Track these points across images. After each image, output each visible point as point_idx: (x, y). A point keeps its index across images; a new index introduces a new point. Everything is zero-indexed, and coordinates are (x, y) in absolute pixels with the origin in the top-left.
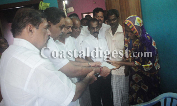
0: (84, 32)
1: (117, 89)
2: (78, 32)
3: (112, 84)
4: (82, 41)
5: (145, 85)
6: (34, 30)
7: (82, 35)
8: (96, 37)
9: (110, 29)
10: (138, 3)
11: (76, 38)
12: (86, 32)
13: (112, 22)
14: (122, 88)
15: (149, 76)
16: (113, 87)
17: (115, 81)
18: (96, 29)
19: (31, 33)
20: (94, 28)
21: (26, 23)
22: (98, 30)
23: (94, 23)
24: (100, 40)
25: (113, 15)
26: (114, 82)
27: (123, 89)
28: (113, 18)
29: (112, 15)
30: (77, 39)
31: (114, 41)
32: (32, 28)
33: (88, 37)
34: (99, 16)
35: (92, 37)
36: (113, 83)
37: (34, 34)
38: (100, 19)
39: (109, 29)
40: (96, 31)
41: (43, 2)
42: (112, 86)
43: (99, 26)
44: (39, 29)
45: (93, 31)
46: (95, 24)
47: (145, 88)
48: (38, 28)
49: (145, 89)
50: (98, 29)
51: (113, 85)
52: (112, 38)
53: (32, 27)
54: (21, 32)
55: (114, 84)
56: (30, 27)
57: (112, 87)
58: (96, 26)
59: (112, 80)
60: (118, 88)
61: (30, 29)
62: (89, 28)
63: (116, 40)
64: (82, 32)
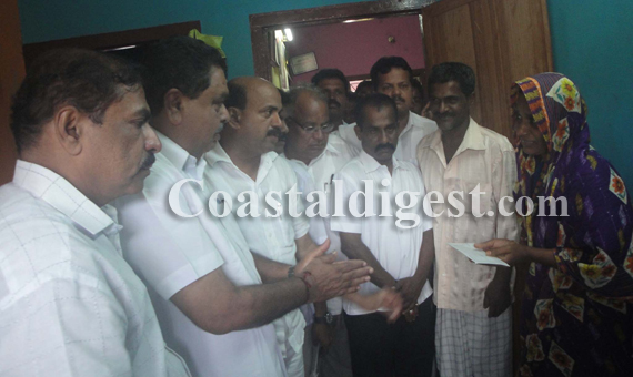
0: (343, 143)
1: (456, 362)
2: (319, 141)
3: (437, 343)
4: (333, 176)
5: (564, 353)
6: (86, 126)
7: (333, 154)
8: (386, 161)
9: (438, 136)
10: (544, 41)
11: (307, 164)
12: (348, 142)
13: (444, 107)
14: (476, 362)
15: (580, 318)
16: (441, 353)
17: (450, 333)
18: (384, 134)
19: (71, 138)
20: (377, 129)
21: (56, 101)
22: (392, 136)
23: (379, 111)
24: (397, 173)
25: (451, 84)
26: (444, 334)
27: (481, 364)
28: (449, 93)
29: (447, 81)
30: (311, 169)
31: (450, 181)
32: (79, 121)
33: (355, 161)
34: (391, 86)
35: (369, 163)
36: (440, 339)
37: (84, 141)
38: (397, 92)
39: (434, 133)
40: (385, 140)
41: (200, 32)
42: (438, 349)
43: (398, 122)
44: (105, 126)
45: (376, 139)
46: (381, 117)
47: (563, 362)
48: (98, 121)
49: (561, 368)
50: (394, 133)
51: (441, 346)
52: (444, 170)
53: (75, 115)
54: (39, 132)
55: (444, 341)
56: (69, 115)
57: (438, 355)
58: (386, 122)
59: (437, 329)
60: (460, 359)
61: (68, 122)
62: (360, 131)
63: (457, 180)
64: (334, 142)
